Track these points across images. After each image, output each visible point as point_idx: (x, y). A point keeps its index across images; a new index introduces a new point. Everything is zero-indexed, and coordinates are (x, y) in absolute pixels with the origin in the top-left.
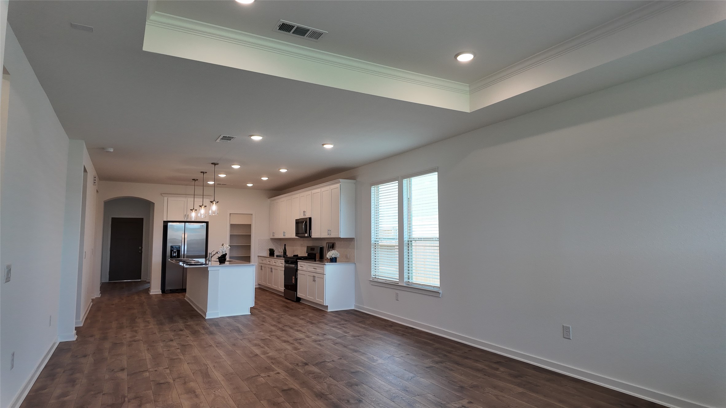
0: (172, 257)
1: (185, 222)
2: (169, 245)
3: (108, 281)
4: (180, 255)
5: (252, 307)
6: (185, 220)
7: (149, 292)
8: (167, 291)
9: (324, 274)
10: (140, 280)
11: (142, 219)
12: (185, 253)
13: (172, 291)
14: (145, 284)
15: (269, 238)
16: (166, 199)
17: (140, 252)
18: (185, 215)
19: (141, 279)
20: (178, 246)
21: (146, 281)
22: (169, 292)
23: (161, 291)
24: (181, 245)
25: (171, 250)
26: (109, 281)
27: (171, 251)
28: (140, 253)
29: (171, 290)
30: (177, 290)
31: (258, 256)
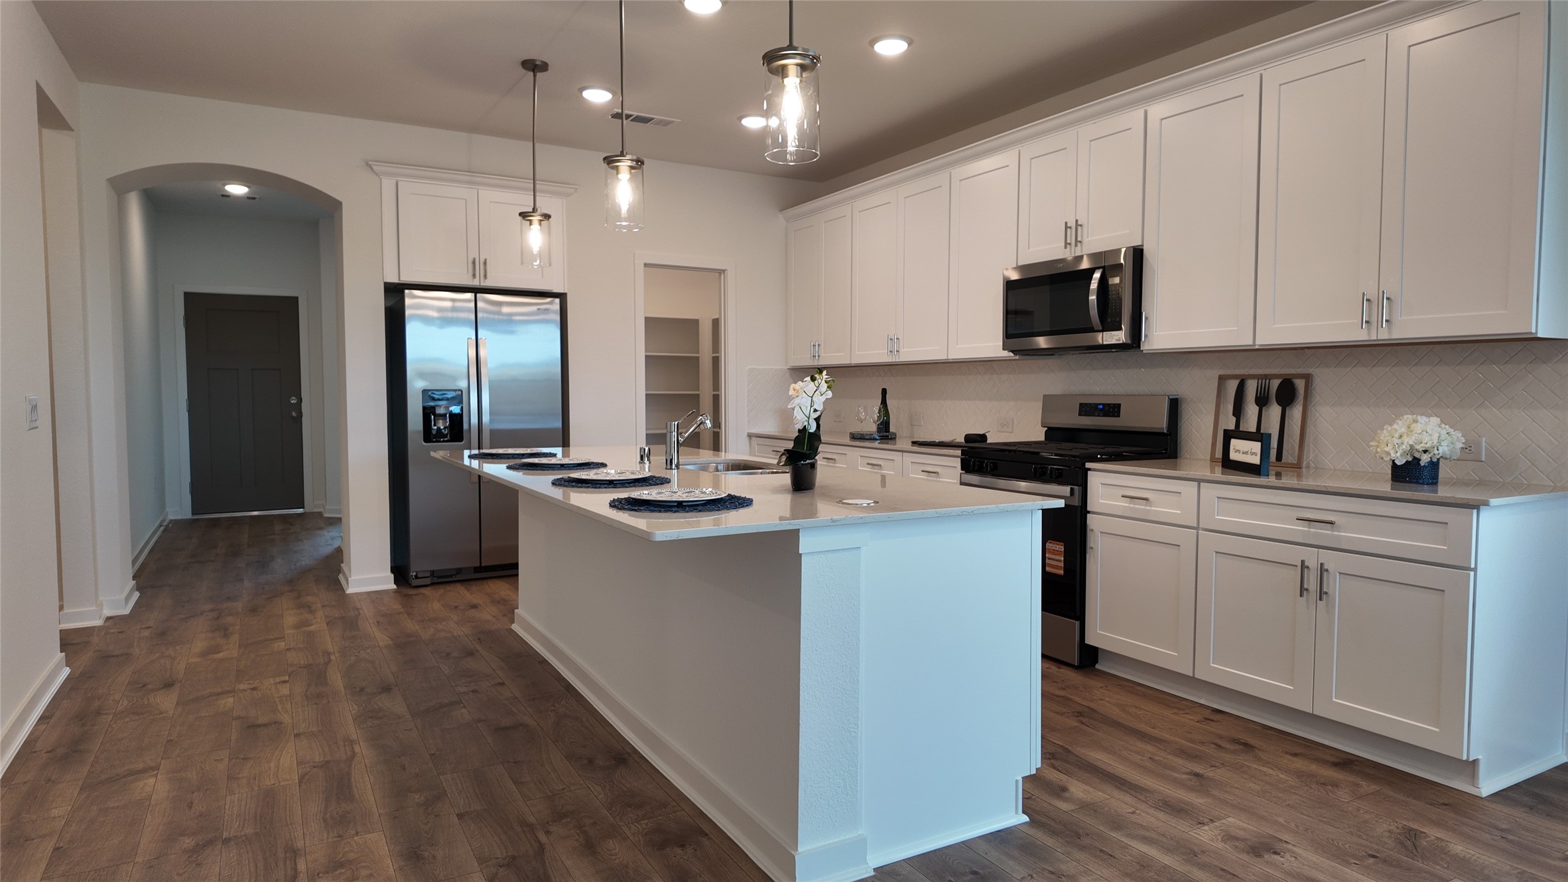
0: (429, 435)
1: (476, 291)
2: (415, 385)
3: (187, 514)
4: (465, 426)
5: (1031, 776)
6: (475, 283)
7: (341, 577)
8: (416, 577)
9: (1469, 569)
10: (301, 511)
11: (293, 302)
12: (486, 418)
13: (441, 579)
14: (321, 529)
15: (786, 368)
16: (388, 184)
17: (294, 414)
18: (474, 262)
19: (303, 508)
20: (455, 390)
21: (320, 514)
22: (428, 581)
23: (393, 575)
24: (463, 384)
25: (424, 408)
26: (193, 514)
27: (428, 412)
28: (293, 417)
29: (432, 572)
30: (459, 571)
31: (750, 436)
